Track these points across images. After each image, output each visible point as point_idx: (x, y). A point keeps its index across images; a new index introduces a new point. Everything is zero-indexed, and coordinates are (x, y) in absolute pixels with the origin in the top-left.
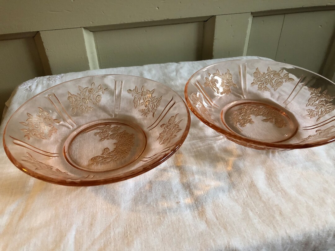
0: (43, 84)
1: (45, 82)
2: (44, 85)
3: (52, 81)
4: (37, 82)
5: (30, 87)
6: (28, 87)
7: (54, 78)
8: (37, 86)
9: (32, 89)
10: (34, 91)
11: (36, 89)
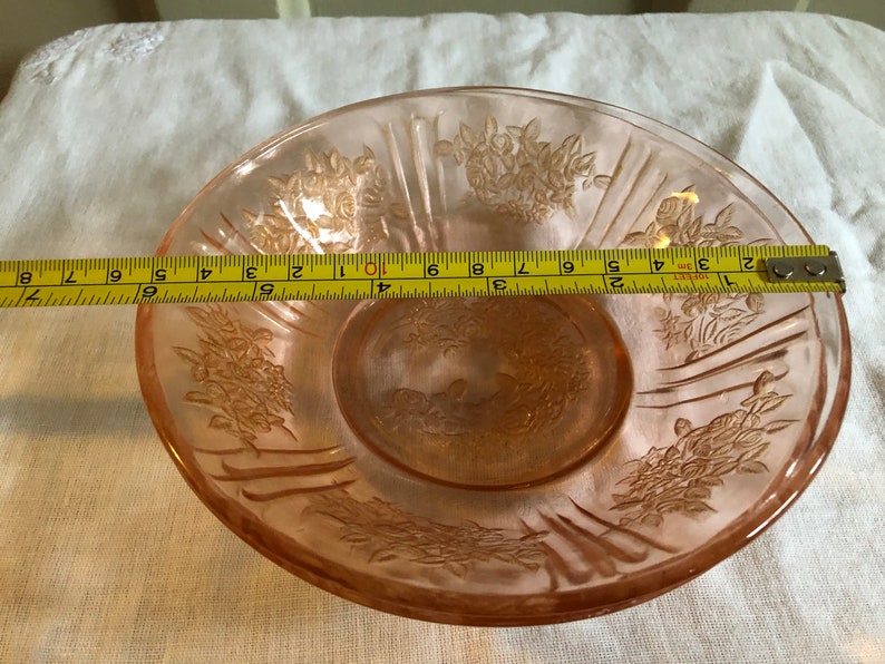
0: (92, 59)
1: (100, 55)
2: (97, 64)
3: (124, 58)
4: (76, 50)
5: (51, 66)
6: (45, 66)
7: (133, 47)
8: (74, 64)
9: (54, 74)
10: (58, 83)
11: (66, 75)
